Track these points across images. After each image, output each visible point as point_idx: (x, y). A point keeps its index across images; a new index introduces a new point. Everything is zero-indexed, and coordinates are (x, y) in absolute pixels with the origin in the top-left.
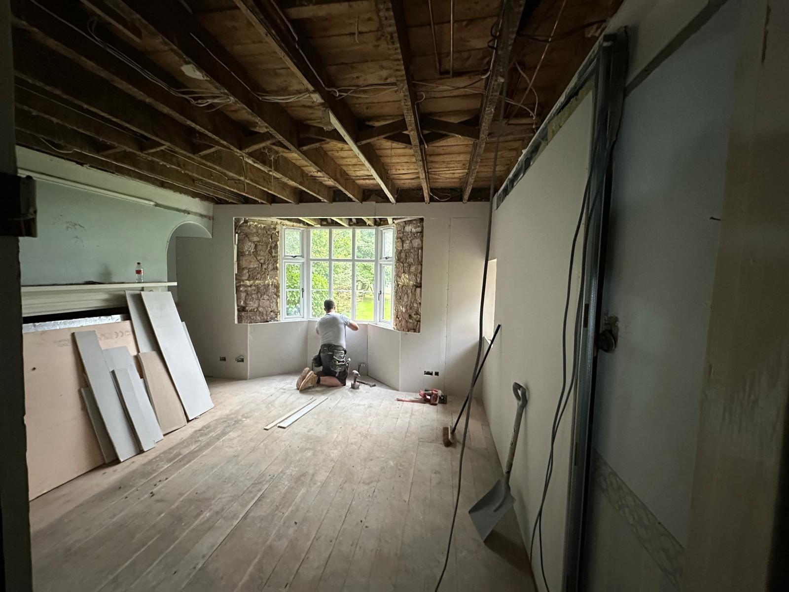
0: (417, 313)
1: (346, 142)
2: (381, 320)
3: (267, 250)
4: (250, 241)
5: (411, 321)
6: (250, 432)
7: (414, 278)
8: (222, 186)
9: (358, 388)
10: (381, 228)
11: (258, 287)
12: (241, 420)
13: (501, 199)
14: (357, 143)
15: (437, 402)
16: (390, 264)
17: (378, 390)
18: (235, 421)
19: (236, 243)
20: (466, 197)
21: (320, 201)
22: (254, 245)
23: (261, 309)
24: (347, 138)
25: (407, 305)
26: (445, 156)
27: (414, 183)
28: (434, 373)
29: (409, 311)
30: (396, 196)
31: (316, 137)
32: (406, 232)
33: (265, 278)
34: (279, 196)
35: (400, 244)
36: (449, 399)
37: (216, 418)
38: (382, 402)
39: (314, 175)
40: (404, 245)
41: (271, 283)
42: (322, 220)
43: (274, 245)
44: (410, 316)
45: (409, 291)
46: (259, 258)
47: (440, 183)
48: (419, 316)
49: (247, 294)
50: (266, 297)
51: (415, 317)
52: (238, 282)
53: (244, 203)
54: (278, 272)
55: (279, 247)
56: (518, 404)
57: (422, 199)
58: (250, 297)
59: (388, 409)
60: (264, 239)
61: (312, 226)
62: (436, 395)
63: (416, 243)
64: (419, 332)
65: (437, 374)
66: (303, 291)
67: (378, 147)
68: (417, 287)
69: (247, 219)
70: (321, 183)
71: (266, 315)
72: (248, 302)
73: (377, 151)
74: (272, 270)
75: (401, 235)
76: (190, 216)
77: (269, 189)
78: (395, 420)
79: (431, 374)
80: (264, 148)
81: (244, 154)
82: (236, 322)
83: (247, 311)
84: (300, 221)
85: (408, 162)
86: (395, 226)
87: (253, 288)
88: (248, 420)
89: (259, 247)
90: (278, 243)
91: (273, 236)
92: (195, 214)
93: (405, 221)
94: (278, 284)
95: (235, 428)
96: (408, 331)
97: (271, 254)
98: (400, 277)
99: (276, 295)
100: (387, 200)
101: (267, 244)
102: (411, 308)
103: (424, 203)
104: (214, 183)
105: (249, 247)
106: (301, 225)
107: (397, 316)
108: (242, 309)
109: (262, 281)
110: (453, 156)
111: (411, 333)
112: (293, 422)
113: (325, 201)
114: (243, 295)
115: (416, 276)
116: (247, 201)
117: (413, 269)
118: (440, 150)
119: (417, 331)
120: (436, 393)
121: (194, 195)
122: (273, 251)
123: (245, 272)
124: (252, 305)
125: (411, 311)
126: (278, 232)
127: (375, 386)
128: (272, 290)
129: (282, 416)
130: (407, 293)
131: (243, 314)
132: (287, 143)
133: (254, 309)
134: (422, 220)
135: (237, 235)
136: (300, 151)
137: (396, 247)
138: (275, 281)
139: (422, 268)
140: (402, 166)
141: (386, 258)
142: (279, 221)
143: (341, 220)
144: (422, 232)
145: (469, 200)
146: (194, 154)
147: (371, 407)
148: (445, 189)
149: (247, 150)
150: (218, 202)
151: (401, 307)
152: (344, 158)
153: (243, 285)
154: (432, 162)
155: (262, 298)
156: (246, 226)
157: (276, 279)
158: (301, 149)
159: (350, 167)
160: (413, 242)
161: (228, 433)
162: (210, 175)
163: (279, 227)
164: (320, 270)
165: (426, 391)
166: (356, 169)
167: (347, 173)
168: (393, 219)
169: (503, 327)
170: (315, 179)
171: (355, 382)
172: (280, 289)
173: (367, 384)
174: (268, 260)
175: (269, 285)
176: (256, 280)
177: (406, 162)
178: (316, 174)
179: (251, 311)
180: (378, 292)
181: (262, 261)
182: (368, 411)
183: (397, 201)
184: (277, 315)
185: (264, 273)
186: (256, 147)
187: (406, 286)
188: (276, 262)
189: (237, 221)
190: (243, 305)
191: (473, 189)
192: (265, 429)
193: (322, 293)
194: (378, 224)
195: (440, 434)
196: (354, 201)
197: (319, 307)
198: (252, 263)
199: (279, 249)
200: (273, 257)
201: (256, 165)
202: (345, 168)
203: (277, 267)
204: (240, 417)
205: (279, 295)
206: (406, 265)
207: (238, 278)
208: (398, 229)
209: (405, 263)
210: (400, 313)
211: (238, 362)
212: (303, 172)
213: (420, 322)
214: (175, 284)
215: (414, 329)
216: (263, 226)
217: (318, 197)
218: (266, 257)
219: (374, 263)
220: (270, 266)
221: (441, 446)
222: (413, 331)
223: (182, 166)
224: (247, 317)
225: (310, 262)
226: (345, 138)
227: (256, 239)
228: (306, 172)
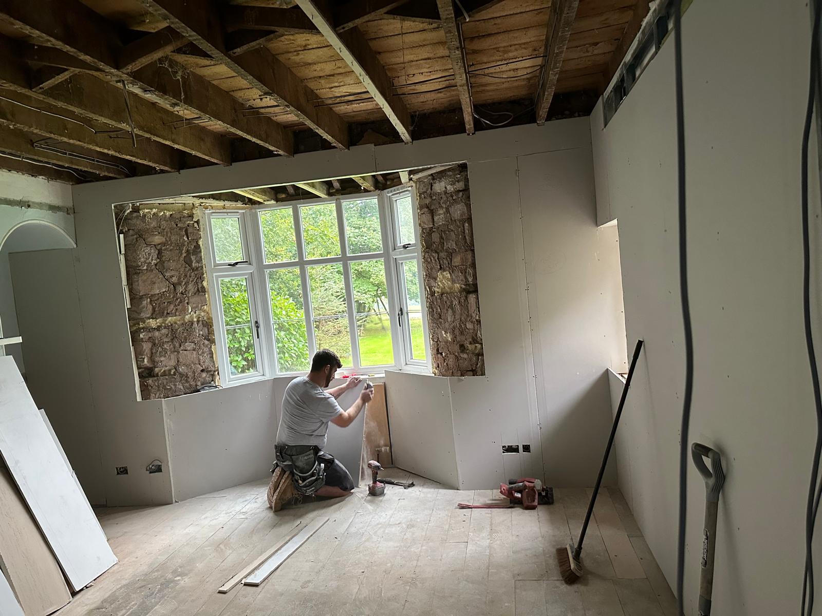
0: (475, 340)
1: (317, 29)
2: (409, 361)
3: (182, 259)
4: (148, 245)
5: (465, 356)
6: (193, 601)
7: (462, 277)
8: (86, 145)
9: (382, 493)
10: (388, 193)
11: (171, 328)
12: (173, 581)
13: (612, 107)
14: (338, 29)
15: (536, 503)
16: (413, 258)
17: (420, 492)
18: (162, 584)
19: (123, 252)
20: (543, 112)
21: (270, 154)
22: (157, 252)
23: (182, 369)
24: (318, 21)
25: (454, 327)
26: (500, 37)
27: (442, 99)
28: (521, 449)
29: (458, 339)
30: (411, 128)
31: (257, 27)
32: (435, 194)
33: (184, 310)
34: (194, 153)
35: (427, 217)
36: (556, 494)
37: (124, 582)
38: (431, 515)
39: (254, 106)
40: (436, 218)
41: (195, 320)
42: (277, 191)
43: (193, 247)
44: (463, 348)
45: (455, 302)
46: (168, 274)
47: (490, 93)
48: (479, 346)
49: (154, 344)
50: (189, 346)
51: (470, 347)
52: (134, 325)
53: (127, 176)
54: (207, 296)
55: (202, 251)
56: (707, 483)
57: (460, 128)
58: (160, 349)
59: (447, 527)
60: (173, 238)
61: (260, 203)
62: (532, 489)
63: (458, 211)
64: (483, 374)
65: (527, 448)
66: (258, 327)
67: (373, 36)
68: (469, 292)
69: (138, 204)
70: (269, 118)
71: (194, 379)
72: (157, 359)
73: (371, 44)
74: (195, 294)
75: (428, 201)
76: (31, 211)
77: (173, 141)
78: (463, 546)
79: (516, 450)
80: (161, 60)
81: (125, 77)
82: (139, 399)
83: (157, 375)
84: (236, 198)
85: (429, 59)
86: (414, 185)
87: (164, 331)
88: (186, 579)
89: (166, 255)
90: (200, 243)
91: (190, 230)
92: (40, 206)
93: (432, 175)
94: (210, 319)
95: (163, 597)
96: (462, 375)
97: (190, 265)
98: (435, 279)
99: (209, 340)
100: (395, 137)
101: (180, 247)
102: (462, 333)
103: (465, 135)
104: (71, 141)
105: (147, 256)
106: (239, 204)
107: (438, 350)
108: (147, 374)
109: (179, 318)
110: (517, 34)
111: (468, 379)
112: (273, 572)
113: (281, 152)
114: (146, 347)
115: (464, 272)
116: (133, 170)
117: (457, 261)
118: (490, 27)
119: (479, 372)
120: (531, 485)
121: (34, 171)
122: (193, 258)
123: (145, 303)
124: (166, 363)
125: (463, 338)
126: (198, 222)
127: (412, 485)
128: (199, 331)
129: (248, 564)
130: (451, 307)
131: (150, 381)
132: (205, 45)
133: (170, 370)
134: (463, 167)
135: (122, 236)
136: (230, 57)
137: (420, 225)
138: (203, 314)
139: (474, 257)
140: (419, 67)
141: (405, 247)
142: (197, 202)
143: (313, 185)
144: (466, 190)
145: (549, 118)
146: (31, 89)
147: (413, 526)
148: (500, 103)
149: (130, 68)
150: (79, 178)
151: (443, 332)
152: (310, 64)
153: (143, 328)
154: (475, 52)
155: (182, 348)
156: (137, 217)
157: (204, 311)
158: (231, 52)
159: (323, 81)
160: (452, 210)
161: (152, 608)
162: (62, 129)
163: (197, 213)
164: (280, 288)
165: (510, 483)
166: (333, 85)
167: (317, 95)
168: (410, 173)
169: (647, 344)
170: (258, 113)
171: (375, 482)
172: (214, 327)
173: (396, 484)
174: (186, 276)
175: (192, 323)
176: (166, 317)
177: (426, 59)
178: (258, 103)
179: (164, 374)
180: (397, 311)
181: (174, 280)
182: (408, 535)
183: (415, 136)
184: (213, 375)
185: (181, 302)
186: (144, 61)
187: (447, 293)
188: (201, 278)
189: (120, 210)
190: (149, 365)
191: (556, 96)
192: (220, 592)
193: (288, 329)
194: (381, 185)
195: (553, 562)
196: (334, 147)
197: (287, 355)
198: (156, 285)
199: (203, 254)
200: (193, 270)
201: (148, 96)
202: (312, 85)
203: (203, 287)
204: (170, 576)
205: (214, 339)
206: (443, 255)
207: (135, 315)
208: (421, 191)
209: (441, 251)
210: (442, 344)
211: (150, 473)
212: (234, 101)
213: (483, 355)
214: (19, 340)
215: (472, 370)
216: (168, 214)
217: (267, 145)
218: (182, 270)
219: (382, 260)
220: (191, 288)
221: (558, 583)
222: (471, 373)
223: (9, 117)
224: (158, 387)
225: (264, 272)
226: (314, 21)
227: (157, 239)
228: (240, 100)
